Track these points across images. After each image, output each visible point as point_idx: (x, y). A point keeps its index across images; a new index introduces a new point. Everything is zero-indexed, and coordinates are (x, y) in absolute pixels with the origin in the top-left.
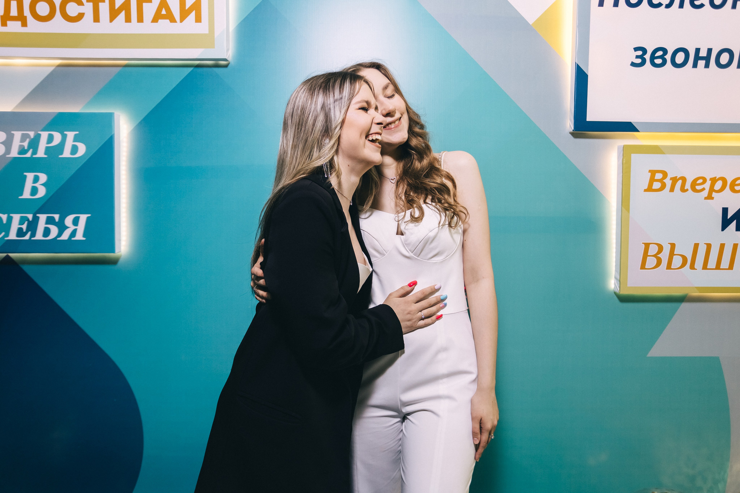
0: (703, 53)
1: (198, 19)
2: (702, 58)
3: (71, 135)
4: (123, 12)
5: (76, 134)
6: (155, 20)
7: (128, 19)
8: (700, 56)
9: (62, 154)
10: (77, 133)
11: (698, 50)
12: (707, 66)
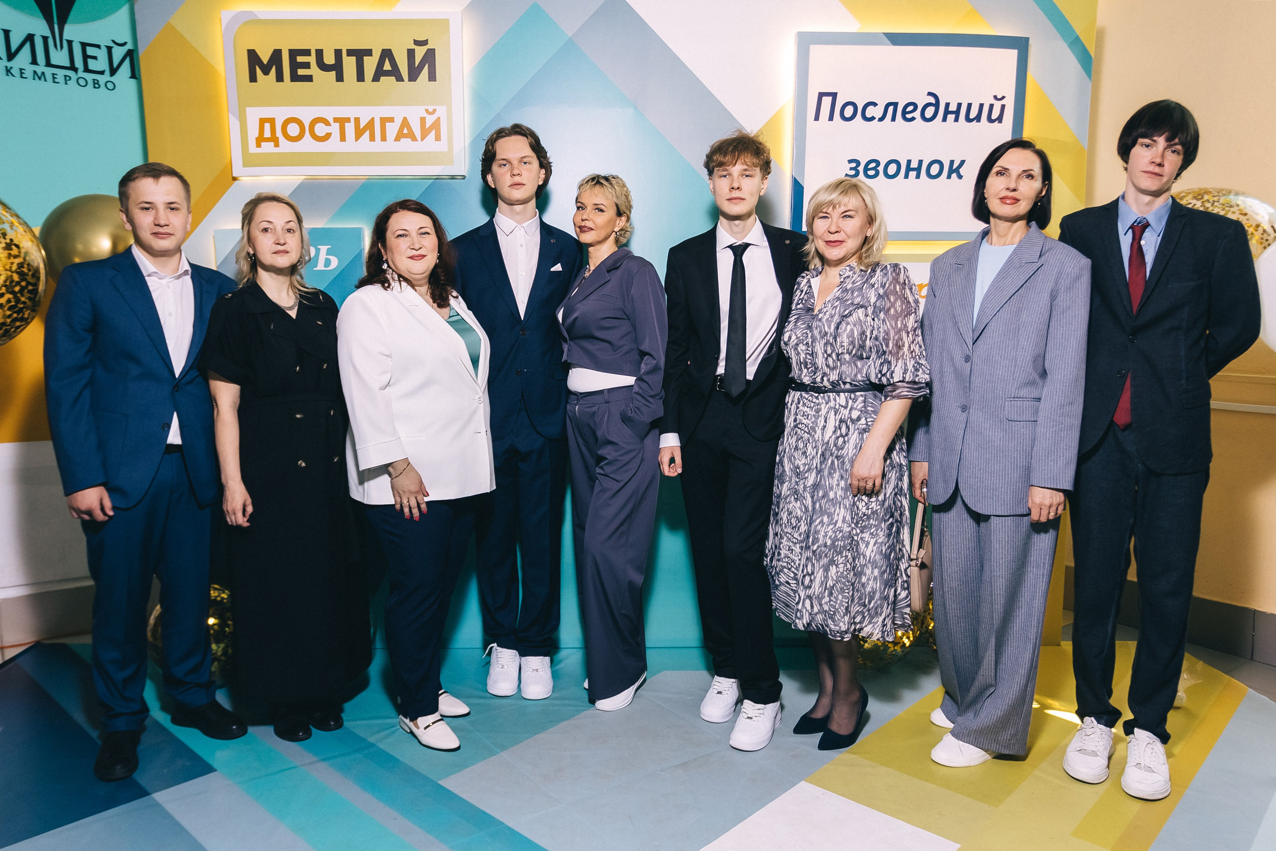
0: (914, 165)
1: (438, 138)
2: (913, 169)
3: (324, 249)
4: (368, 131)
5: (328, 249)
6: (397, 139)
7: (372, 138)
8: (911, 167)
9: (316, 267)
10: (330, 247)
11: (909, 162)
12: (918, 177)
